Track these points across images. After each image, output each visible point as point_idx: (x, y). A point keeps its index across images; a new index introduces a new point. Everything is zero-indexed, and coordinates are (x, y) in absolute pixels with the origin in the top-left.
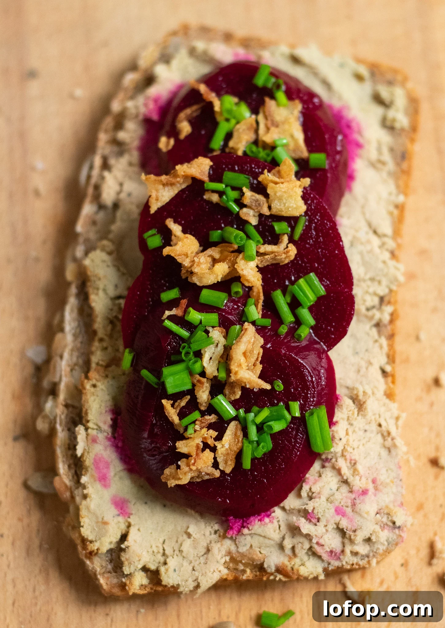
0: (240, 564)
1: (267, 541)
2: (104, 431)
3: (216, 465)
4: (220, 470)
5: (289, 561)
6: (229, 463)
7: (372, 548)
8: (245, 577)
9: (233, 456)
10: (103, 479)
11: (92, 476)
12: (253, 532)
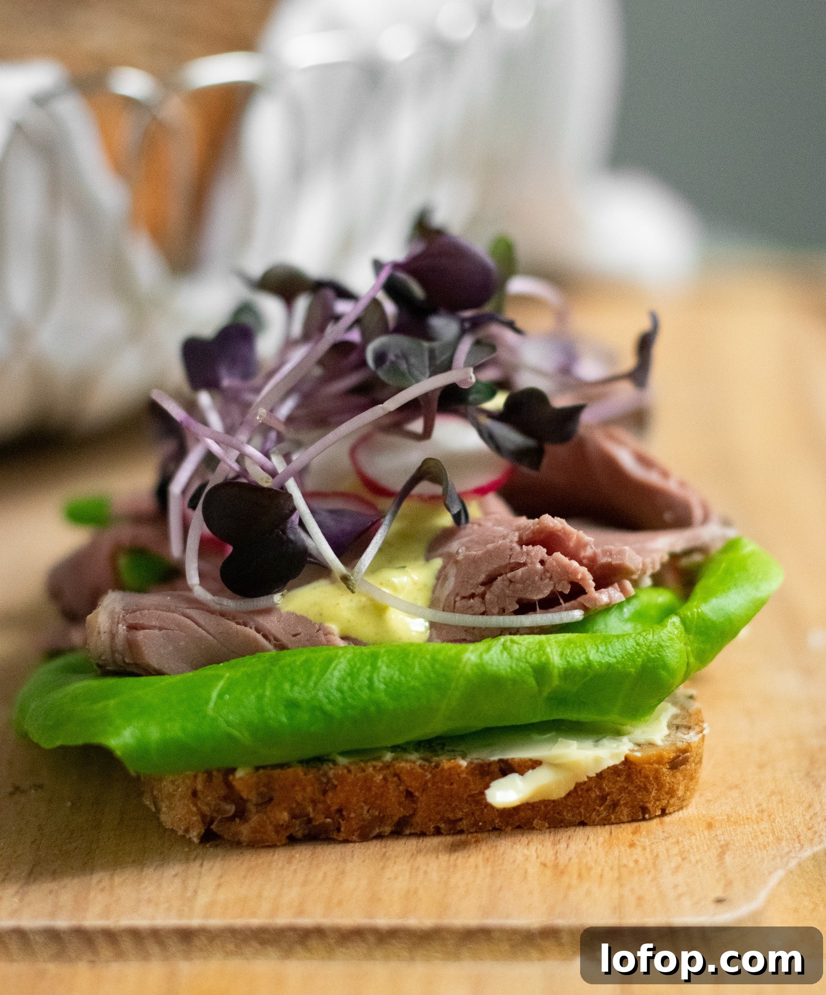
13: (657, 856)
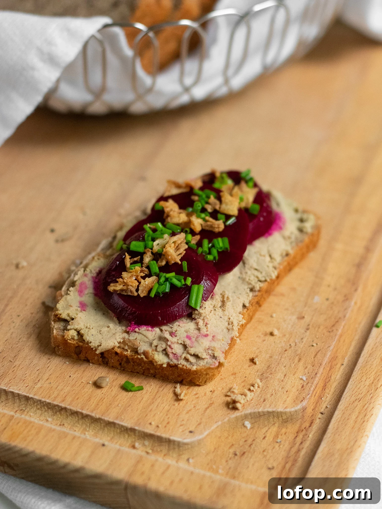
0: (127, 346)
1: (145, 338)
2: (93, 273)
3: (137, 290)
4: (138, 294)
5: (152, 351)
6: (144, 292)
7: (197, 362)
8: (126, 353)
9: (147, 290)
10: (81, 292)
11: (76, 289)
12: (140, 331)
13: (187, 403)
